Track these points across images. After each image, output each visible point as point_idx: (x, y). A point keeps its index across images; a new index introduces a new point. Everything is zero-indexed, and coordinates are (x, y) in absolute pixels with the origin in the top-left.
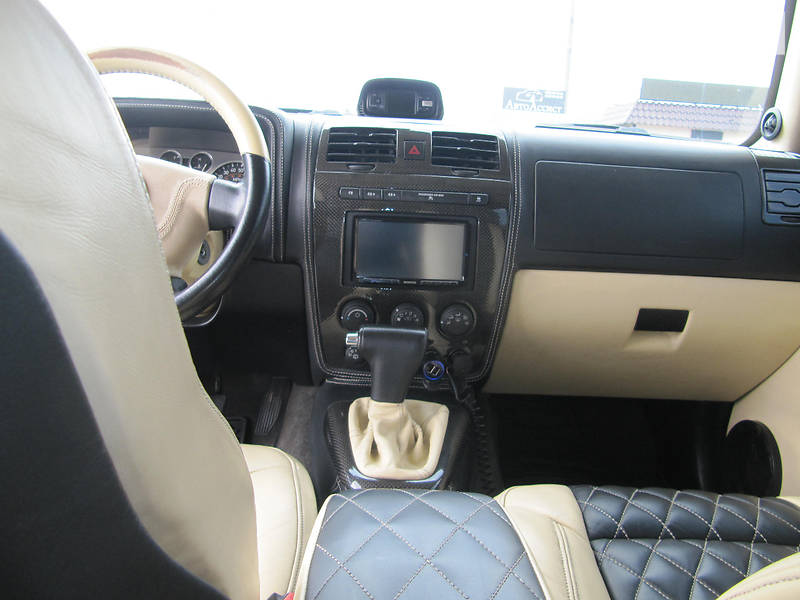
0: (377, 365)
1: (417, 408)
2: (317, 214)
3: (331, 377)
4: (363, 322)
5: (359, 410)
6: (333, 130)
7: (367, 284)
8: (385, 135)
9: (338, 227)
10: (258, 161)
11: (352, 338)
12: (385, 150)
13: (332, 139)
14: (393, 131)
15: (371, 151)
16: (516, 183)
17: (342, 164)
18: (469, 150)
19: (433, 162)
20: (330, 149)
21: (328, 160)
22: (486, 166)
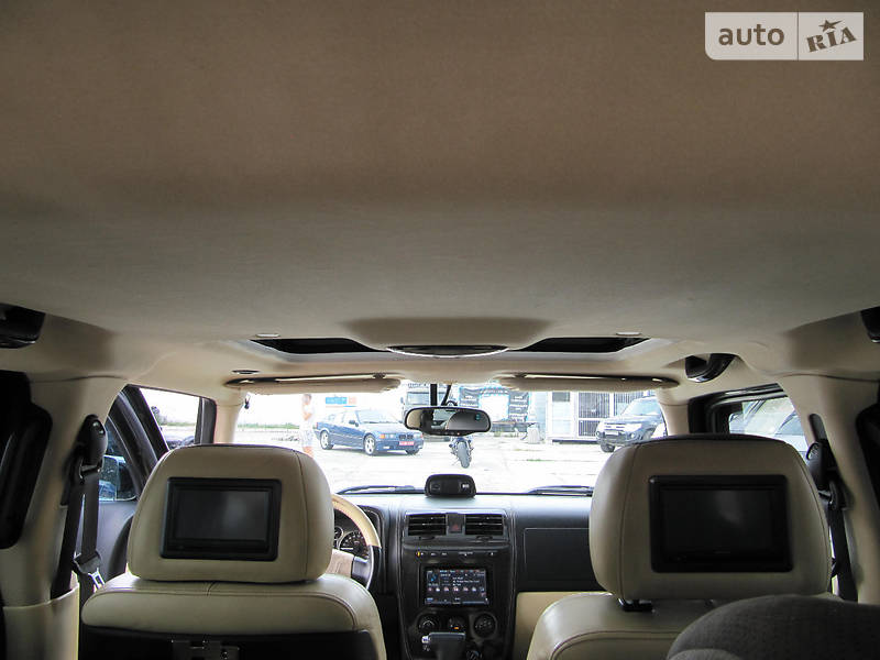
0: (440, 654)
4: (431, 629)
6: (411, 516)
7: (432, 605)
8: (440, 518)
10: (376, 549)
11: (425, 639)
12: (440, 527)
13: (411, 522)
14: (444, 515)
15: (432, 527)
16: (514, 542)
17: (417, 537)
18: (486, 525)
19: (467, 533)
20: (410, 528)
21: (409, 534)
22: (496, 534)
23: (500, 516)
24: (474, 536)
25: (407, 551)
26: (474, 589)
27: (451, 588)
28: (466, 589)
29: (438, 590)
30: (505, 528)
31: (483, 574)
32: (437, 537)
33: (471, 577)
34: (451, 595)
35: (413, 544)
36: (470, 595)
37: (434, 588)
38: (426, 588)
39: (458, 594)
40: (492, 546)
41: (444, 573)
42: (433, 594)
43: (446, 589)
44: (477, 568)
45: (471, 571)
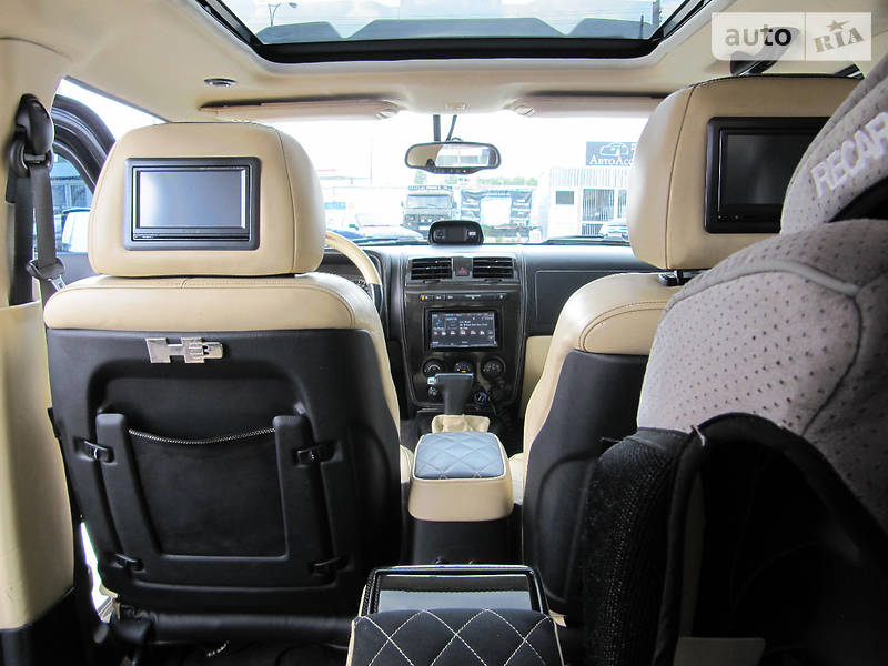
0: (447, 395)
1: (471, 420)
2: (407, 310)
3: (420, 409)
4: (437, 371)
5: (437, 421)
6: (414, 260)
7: (438, 349)
8: (444, 262)
9: (420, 317)
10: (377, 287)
11: (431, 381)
12: (445, 271)
13: (414, 266)
14: (450, 259)
15: (436, 271)
16: (524, 286)
17: (421, 281)
18: (496, 269)
19: (474, 276)
20: (413, 272)
21: (413, 278)
22: (506, 276)
23: (510, 259)
24: (483, 279)
25: (411, 296)
26: (482, 333)
27: (458, 332)
28: (473, 333)
29: (444, 334)
30: (515, 272)
31: (491, 317)
32: (442, 280)
33: (478, 320)
34: (458, 338)
35: (416, 289)
36: (477, 338)
37: (440, 332)
38: (430, 331)
39: (464, 338)
40: (501, 289)
41: (449, 317)
42: (439, 337)
43: (453, 333)
44: (486, 311)
45: (479, 315)
